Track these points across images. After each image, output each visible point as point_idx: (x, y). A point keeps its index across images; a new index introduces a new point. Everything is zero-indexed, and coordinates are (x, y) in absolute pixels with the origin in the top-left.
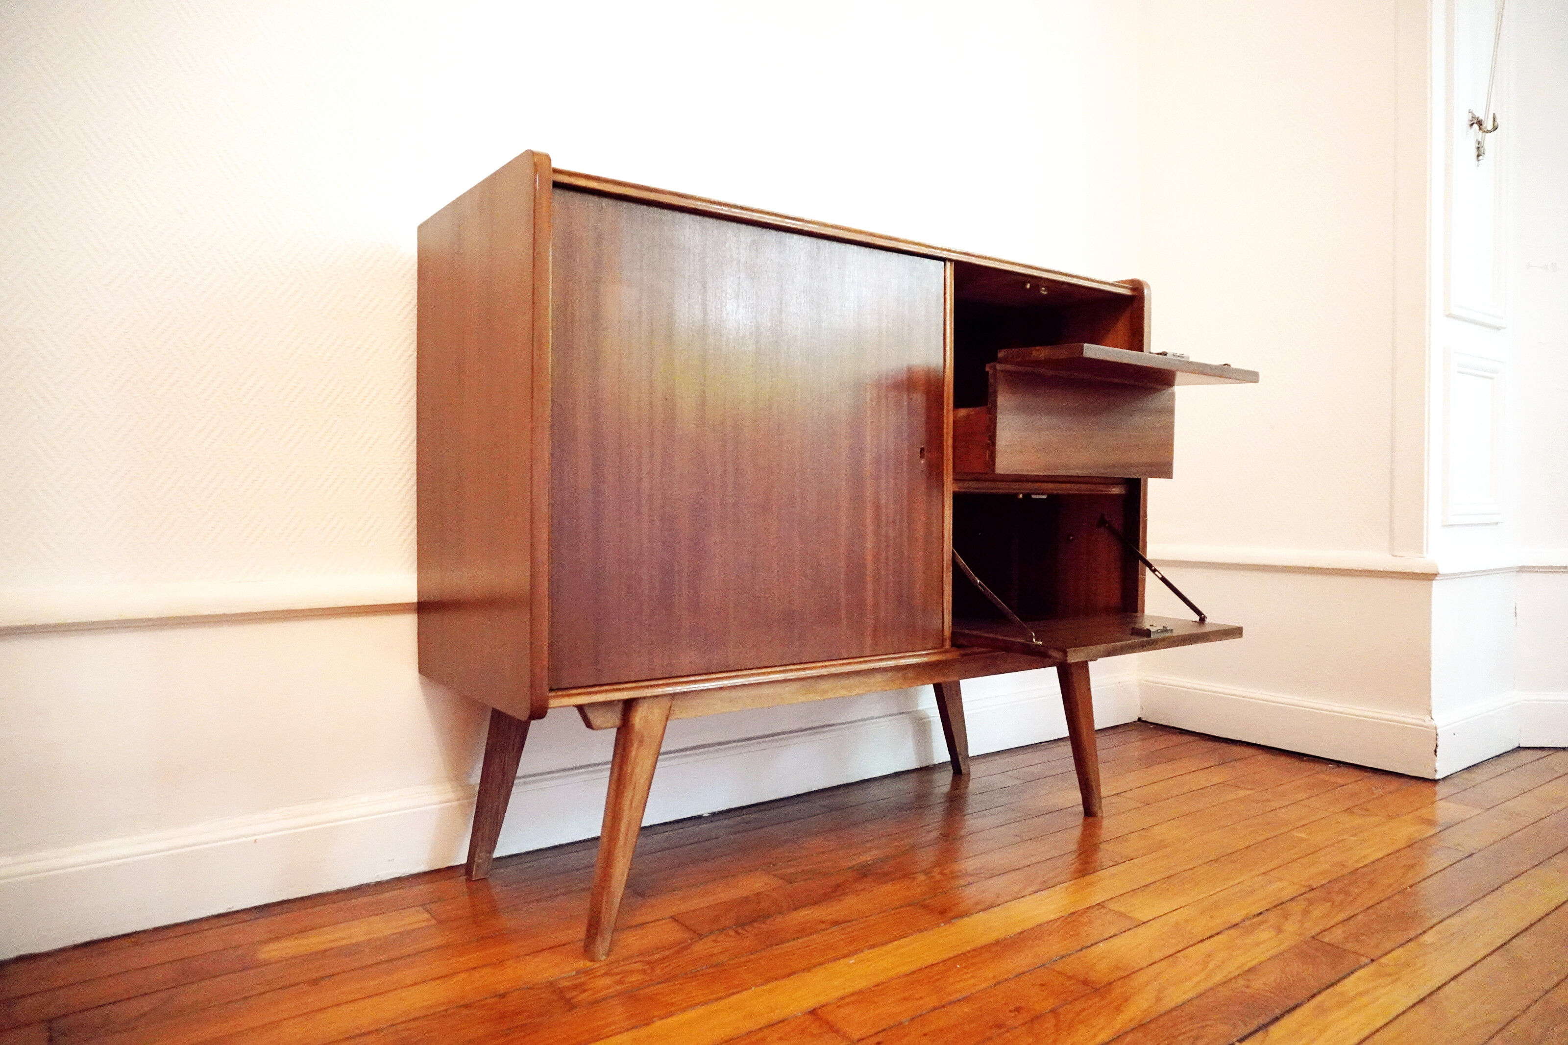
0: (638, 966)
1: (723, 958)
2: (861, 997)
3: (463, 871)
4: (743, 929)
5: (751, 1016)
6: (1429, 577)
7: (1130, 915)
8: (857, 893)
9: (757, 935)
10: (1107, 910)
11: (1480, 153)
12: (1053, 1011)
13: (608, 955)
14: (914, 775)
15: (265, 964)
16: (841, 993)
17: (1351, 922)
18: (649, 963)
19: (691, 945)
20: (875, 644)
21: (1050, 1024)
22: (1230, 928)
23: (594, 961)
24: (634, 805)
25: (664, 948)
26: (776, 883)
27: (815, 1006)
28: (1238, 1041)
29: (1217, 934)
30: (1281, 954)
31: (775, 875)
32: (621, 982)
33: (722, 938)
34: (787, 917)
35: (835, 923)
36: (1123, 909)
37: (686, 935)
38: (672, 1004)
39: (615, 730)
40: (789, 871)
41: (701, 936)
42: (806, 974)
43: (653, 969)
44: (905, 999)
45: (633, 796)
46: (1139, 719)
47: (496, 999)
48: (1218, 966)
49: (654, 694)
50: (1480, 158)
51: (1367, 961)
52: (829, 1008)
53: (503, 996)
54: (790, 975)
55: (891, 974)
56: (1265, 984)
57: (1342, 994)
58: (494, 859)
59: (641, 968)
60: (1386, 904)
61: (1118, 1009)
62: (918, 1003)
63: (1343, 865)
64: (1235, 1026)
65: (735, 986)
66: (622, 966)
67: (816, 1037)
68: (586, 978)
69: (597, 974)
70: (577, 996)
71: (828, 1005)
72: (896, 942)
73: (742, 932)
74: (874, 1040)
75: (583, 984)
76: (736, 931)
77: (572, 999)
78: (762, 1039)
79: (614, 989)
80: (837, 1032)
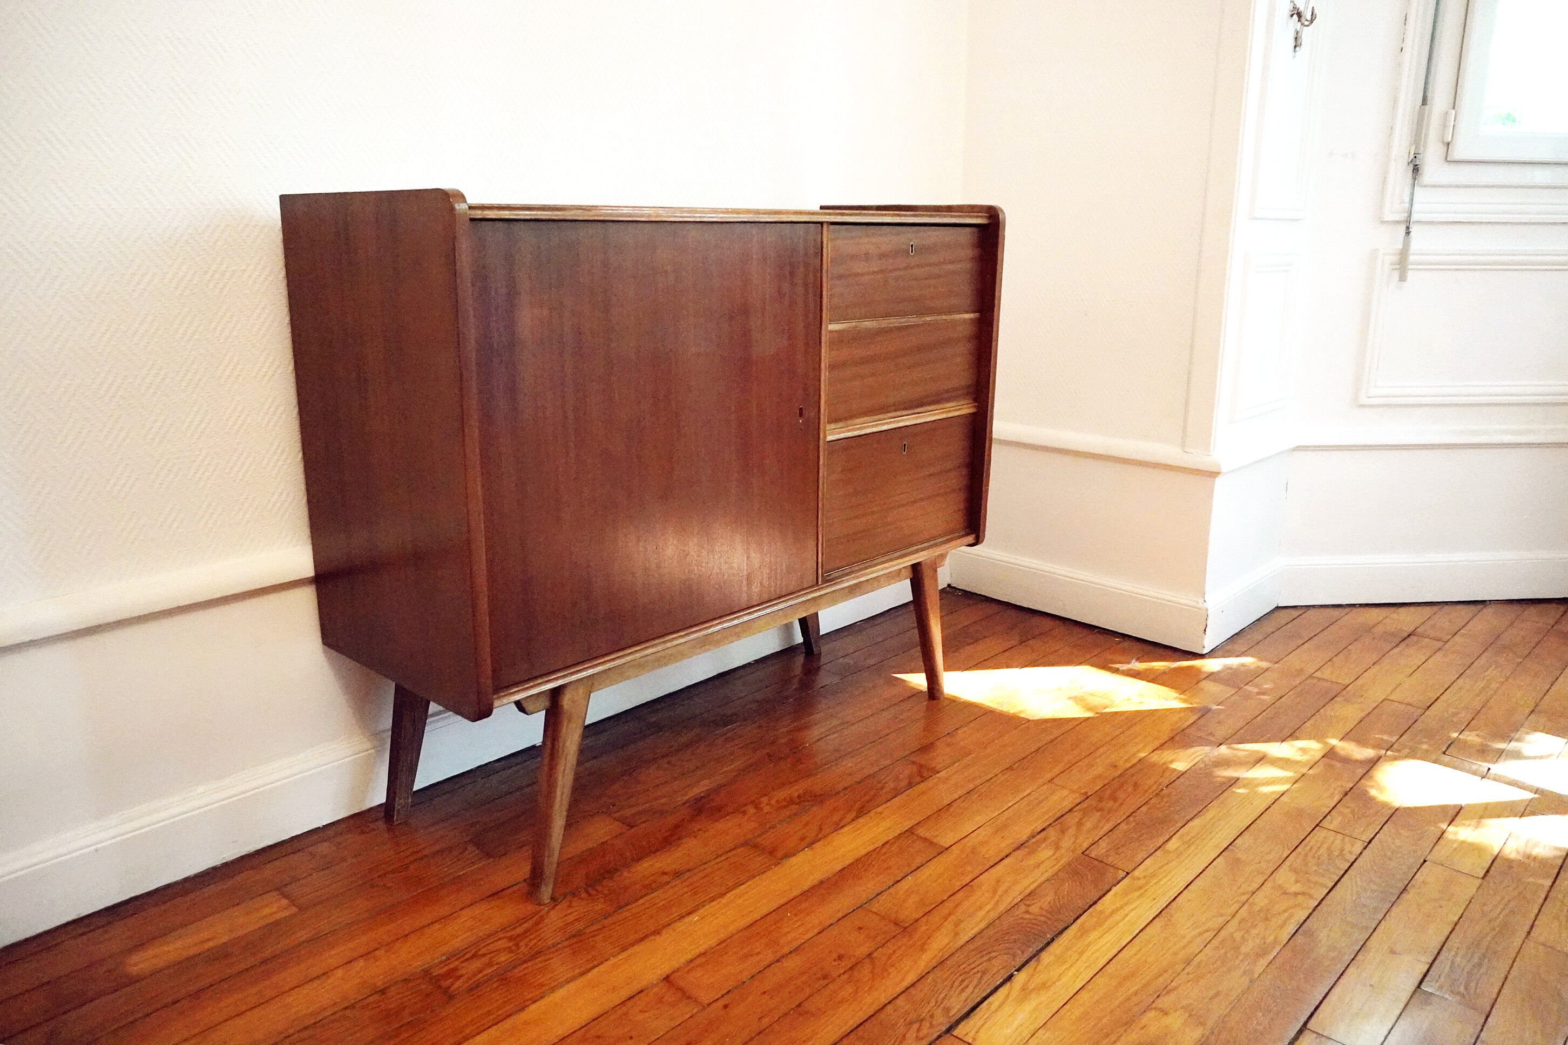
0: (503, 943)
1: (579, 926)
2: (706, 958)
3: (383, 814)
4: (594, 889)
6: (1214, 474)
7: (935, 841)
8: (694, 834)
9: (607, 895)
10: (915, 837)
11: (1297, 43)
12: (870, 955)
15: (138, 979)
17: (1115, 831)
18: (511, 939)
21: (866, 969)
22: (1018, 848)
25: (524, 921)
26: (616, 827)
27: (668, 972)
28: (1016, 971)
29: (1007, 856)
30: (1057, 874)
31: (615, 819)
32: (490, 964)
33: (575, 902)
34: (633, 870)
35: (677, 874)
36: (928, 835)
38: (542, 985)
40: (628, 812)
41: (555, 902)
43: (517, 945)
46: (949, 585)
47: (376, 997)
48: (1006, 891)
50: (1297, 48)
51: (1122, 874)
52: (680, 973)
53: (383, 992)
54: (642, 939)
55: (732, 929)
56: (1041, 908)
57: (1101, 912)
59: (506, 946)
60: (1144, 809)
61: (923, 949)
62: (757, 958)
63: (1115, 766)
64: (1014, 956)
65: (594, 958)
66: (488, 945)
67: (673, 1005)
68: (457, 963)
69: (467, 956)
70: (453, 984)
71: (678, 970)
72: (734, 892)
73: (594, 892)
74: (721, 1003)
75: (456, 969)
76: (587, 892)
77: (449, 988)
78: (626, 1014)
79: (485, 972)
80: (689, 997)
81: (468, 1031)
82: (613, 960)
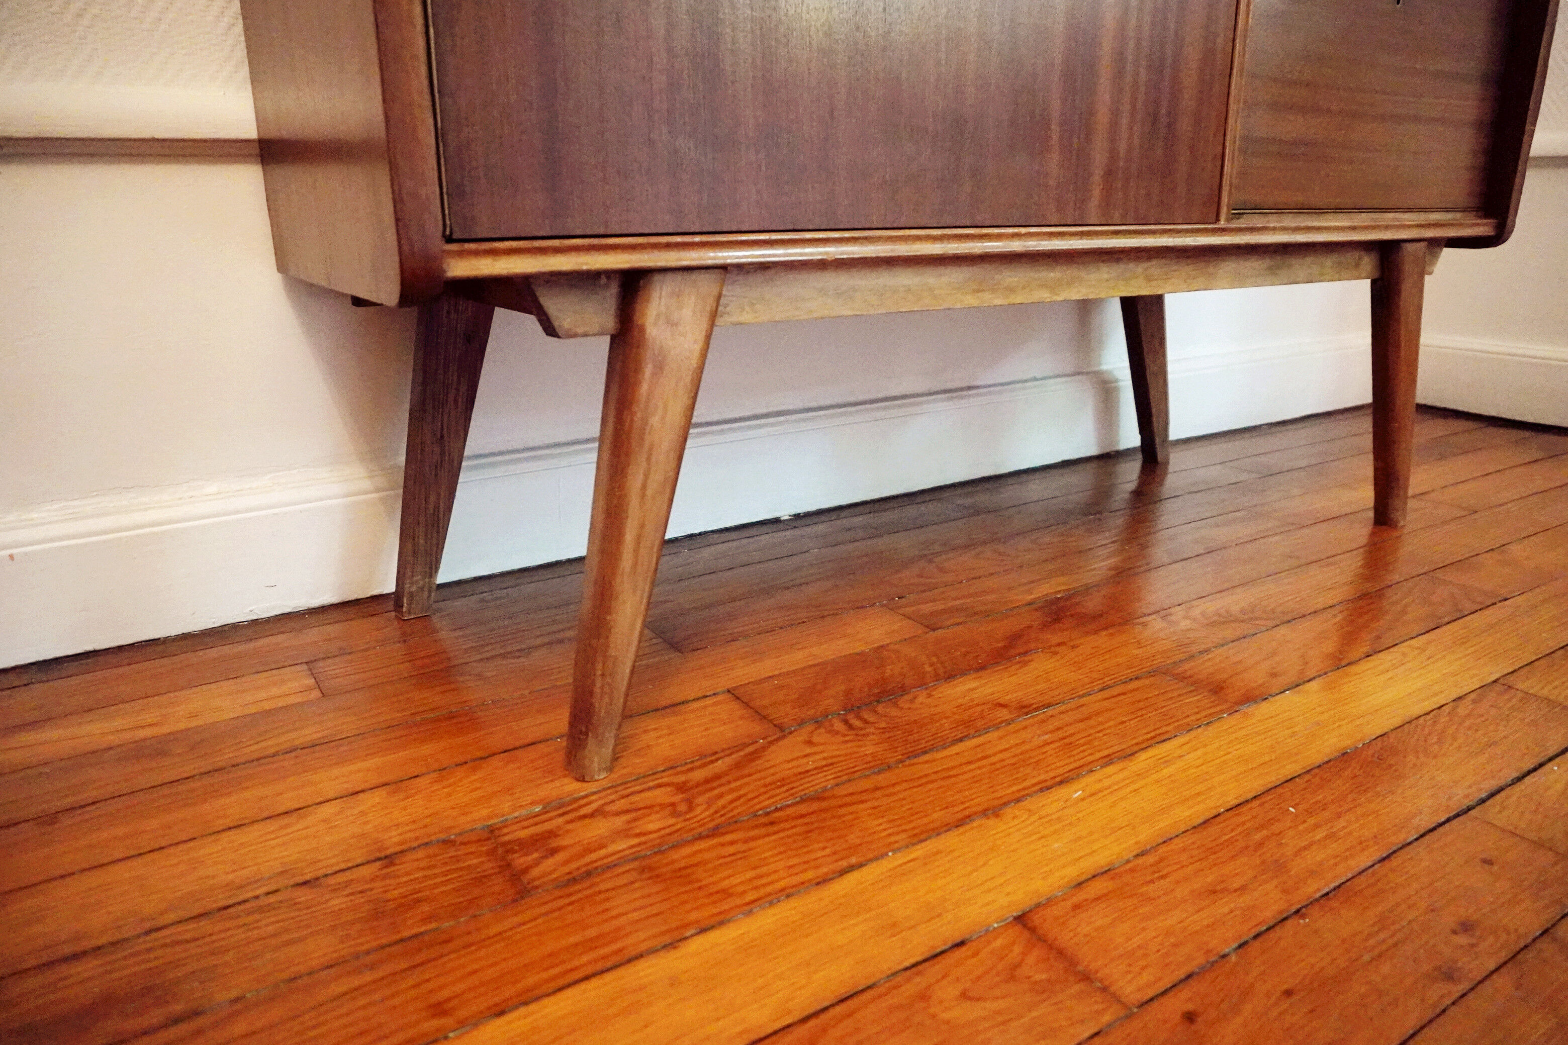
0: (661, 796)
3: (391, 605)
4: (859, 717)
5: (894, 927)
8: (1052, 650)
9: (884, 730)
13: (610, 769)
14: (1089, 466)
16: (1072, 872)
18: (681, 788)
19: (764, 748)
20: (1107, 203)
23: (584, 781)
24: (649, 492)
25: (714, 755)
27: (1024, 904)
31: (902, 615)
32: (625, 833)
33: (820, 736)
34: (936, 693)
35: (1025, 709)
37: (756, 728)
38: (726, 893)
39: (607, 339)
40: (927, 608)
41: (782, 731)
42: (992, 822)
43: (691, 802)
44: (1213, 892)
45: (646, 476)
49: (685, 263)
52: (1056, 911)
53: (389, 860)
54: (960, 823)
58: (439, 585)
59: (668, 800)
65: (853, 849)
66: (632, 794)
67: (1043, 990)
68: (561, 820)
69: (583, 812)
70: (537, 863)
71: (1050, 902)
72: (1151, 752)
73: (857, 723)
74: (1177, 1004)
75: (552, 834)
76: (846, 722)
77: (526, 870)
78: (924, 996)
79: (612, 848)
80: (1086, 977)
81: (531, 980)
82: (893, 861)
